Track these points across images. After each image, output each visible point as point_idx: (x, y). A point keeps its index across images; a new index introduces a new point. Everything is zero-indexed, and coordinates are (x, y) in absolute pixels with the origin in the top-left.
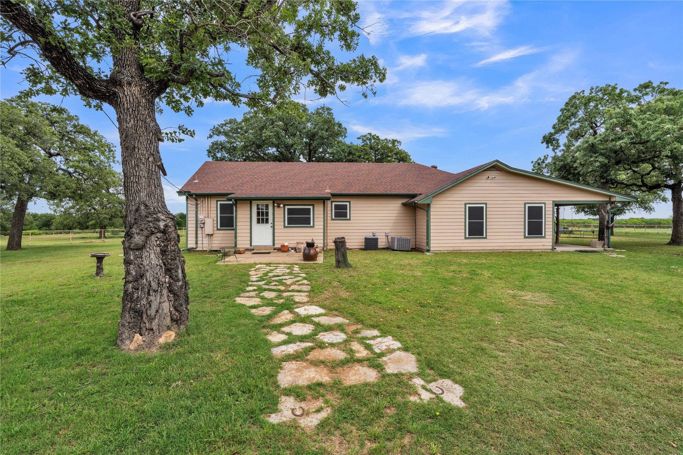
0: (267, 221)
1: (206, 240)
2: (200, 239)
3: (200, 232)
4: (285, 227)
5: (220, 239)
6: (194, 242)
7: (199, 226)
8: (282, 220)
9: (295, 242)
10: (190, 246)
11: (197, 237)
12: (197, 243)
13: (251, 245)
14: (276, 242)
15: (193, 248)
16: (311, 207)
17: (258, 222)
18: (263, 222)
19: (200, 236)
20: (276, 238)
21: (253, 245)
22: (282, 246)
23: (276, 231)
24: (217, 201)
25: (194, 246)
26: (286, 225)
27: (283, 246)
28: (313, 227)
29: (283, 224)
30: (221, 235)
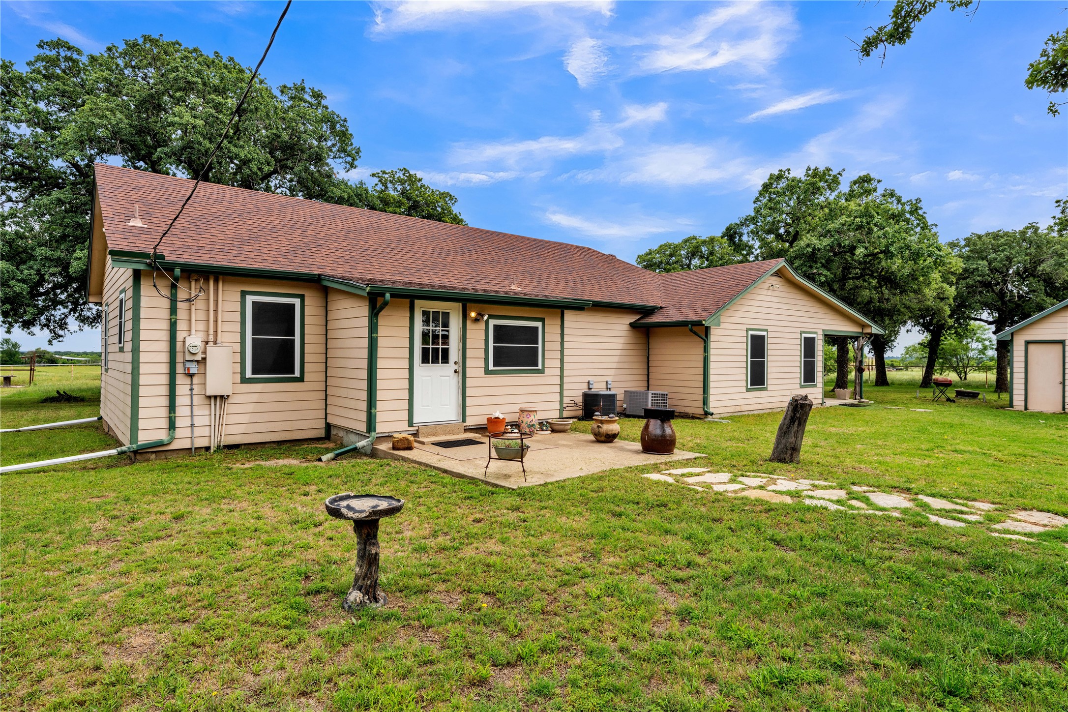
0: (446, 360)
1: (203, 414)
2: (182, 411)
3: (182, 389)
4: (487, 372)
5: (250, 408)
6: (164, 423)
7: (180, 369)
8: (482, 354)
9: (516, 408)
10: (144, 437)
11: (172, 407)
12: (172, 426)
13: (411, 424)
14: (469, 411)
15: (161, 444)
16: (539, 324)
17: (425, 360)
18: (436, 361)
19: (182, 401)
20: (469, 401)
21: (416, 419)
22: (489, 420)
23: (469, 382)
24: (244, 294)
25: (162, 435)
26: (491, 367)
27: (494, 421)
28: (542, 372)
29: (482, 364)
30: (254, 398)
